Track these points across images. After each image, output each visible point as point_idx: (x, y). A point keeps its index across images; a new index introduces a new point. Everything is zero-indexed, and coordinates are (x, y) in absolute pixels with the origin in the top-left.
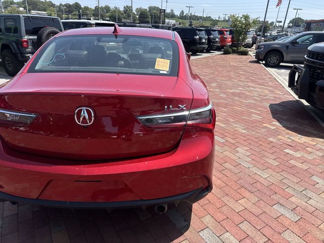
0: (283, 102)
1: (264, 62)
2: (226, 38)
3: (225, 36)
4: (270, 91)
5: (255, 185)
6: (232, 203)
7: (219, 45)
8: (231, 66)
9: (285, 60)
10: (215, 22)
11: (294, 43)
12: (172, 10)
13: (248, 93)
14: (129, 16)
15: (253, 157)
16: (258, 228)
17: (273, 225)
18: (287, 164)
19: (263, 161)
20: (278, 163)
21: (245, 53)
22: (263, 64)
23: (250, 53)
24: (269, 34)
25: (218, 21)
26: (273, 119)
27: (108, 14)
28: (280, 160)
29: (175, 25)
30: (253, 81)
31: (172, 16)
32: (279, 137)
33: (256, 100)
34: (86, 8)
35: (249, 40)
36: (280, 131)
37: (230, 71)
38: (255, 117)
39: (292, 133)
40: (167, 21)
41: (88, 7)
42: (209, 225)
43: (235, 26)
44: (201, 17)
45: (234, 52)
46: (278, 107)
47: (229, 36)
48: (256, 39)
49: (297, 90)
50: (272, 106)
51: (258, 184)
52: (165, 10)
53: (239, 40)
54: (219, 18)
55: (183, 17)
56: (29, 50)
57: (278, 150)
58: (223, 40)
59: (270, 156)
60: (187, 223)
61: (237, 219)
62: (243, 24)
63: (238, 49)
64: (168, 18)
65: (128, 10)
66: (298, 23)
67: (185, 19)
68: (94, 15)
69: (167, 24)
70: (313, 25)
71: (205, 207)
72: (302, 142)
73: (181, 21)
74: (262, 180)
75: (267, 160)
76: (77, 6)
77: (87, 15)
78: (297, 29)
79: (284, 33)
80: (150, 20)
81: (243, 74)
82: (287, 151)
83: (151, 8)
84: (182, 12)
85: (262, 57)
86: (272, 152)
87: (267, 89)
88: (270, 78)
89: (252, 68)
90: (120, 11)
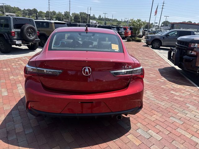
0: (165, 68)
1: (151, 46)
2: (128, 32)
3: (127, 31)
4: (157, 62)
5: (159, 108)
6: (149, 117)
7: (124, 36)
8: (133, 48)
9: (162, 45)
10: (120, 22)
11: (167, 35)
12: (94, 15)
13: (145, 63)
14: (68, 18)
15: (155, 95)
16: (165, 127)
17: (171, 126)
18: (173, 98)
19: (161, 97)
20: (168, 98)
21: (139, 41)
22: (151, 47)
23: (142, 41)
24: (151, 30)
25: (121, 22)
26: (162, 77)
27: (55, 16)
28: (169, 97)
29: (96, 24)
30: (147, 57)
31: (94, 18)
32: (167, 85)
33: (151, 67)
34: (41, 12)
35: (141, 33)
36: (166, 82)
37: (133, 51)
38: (152, 75)
39: (173, 83)
40: (91, 21)
41: (42, 12)
42: (140, 127)
43: (133, 25)
44: (111, 19)
45: (133, 40)
46: (163, 70)
47: (129, 31)
48: (145, 33)
49: (173, 61)
50: (159, 70)
51: (160, 108)
52: (90, 15)
53: (135, 33)
54: (122, 20)
55: (100, 19)
56: (15, 37)
57: (167, 92)
58: (126, 33)
59: (164, 95)
60: (129, 127)
61: (154, 124)
62: (137, 24)
63: (135, 38)
64: (92, 19)
65: (67, 14)
66: (167, 24)
67: (102, 20)
68: (46, 16)
69: (91, 23)
70: (175, 25)
71: (136, 119)
72: (179, 88)
73: (99, 21)
74: (162, 106)
75: (162, 96)
76: (35, 11)
77: (41, 16)
78: (166, 28)
79: (159, 29)
80: (81, 20)
81: (141, 53)
82: (172, 92)
83: (81, 13)
84: (100, 16)
85: (150, 43)
86: (164, 93)
87: (156, 61)
88: (156, 55)
89: (145, 49)
90: (62, 15)
